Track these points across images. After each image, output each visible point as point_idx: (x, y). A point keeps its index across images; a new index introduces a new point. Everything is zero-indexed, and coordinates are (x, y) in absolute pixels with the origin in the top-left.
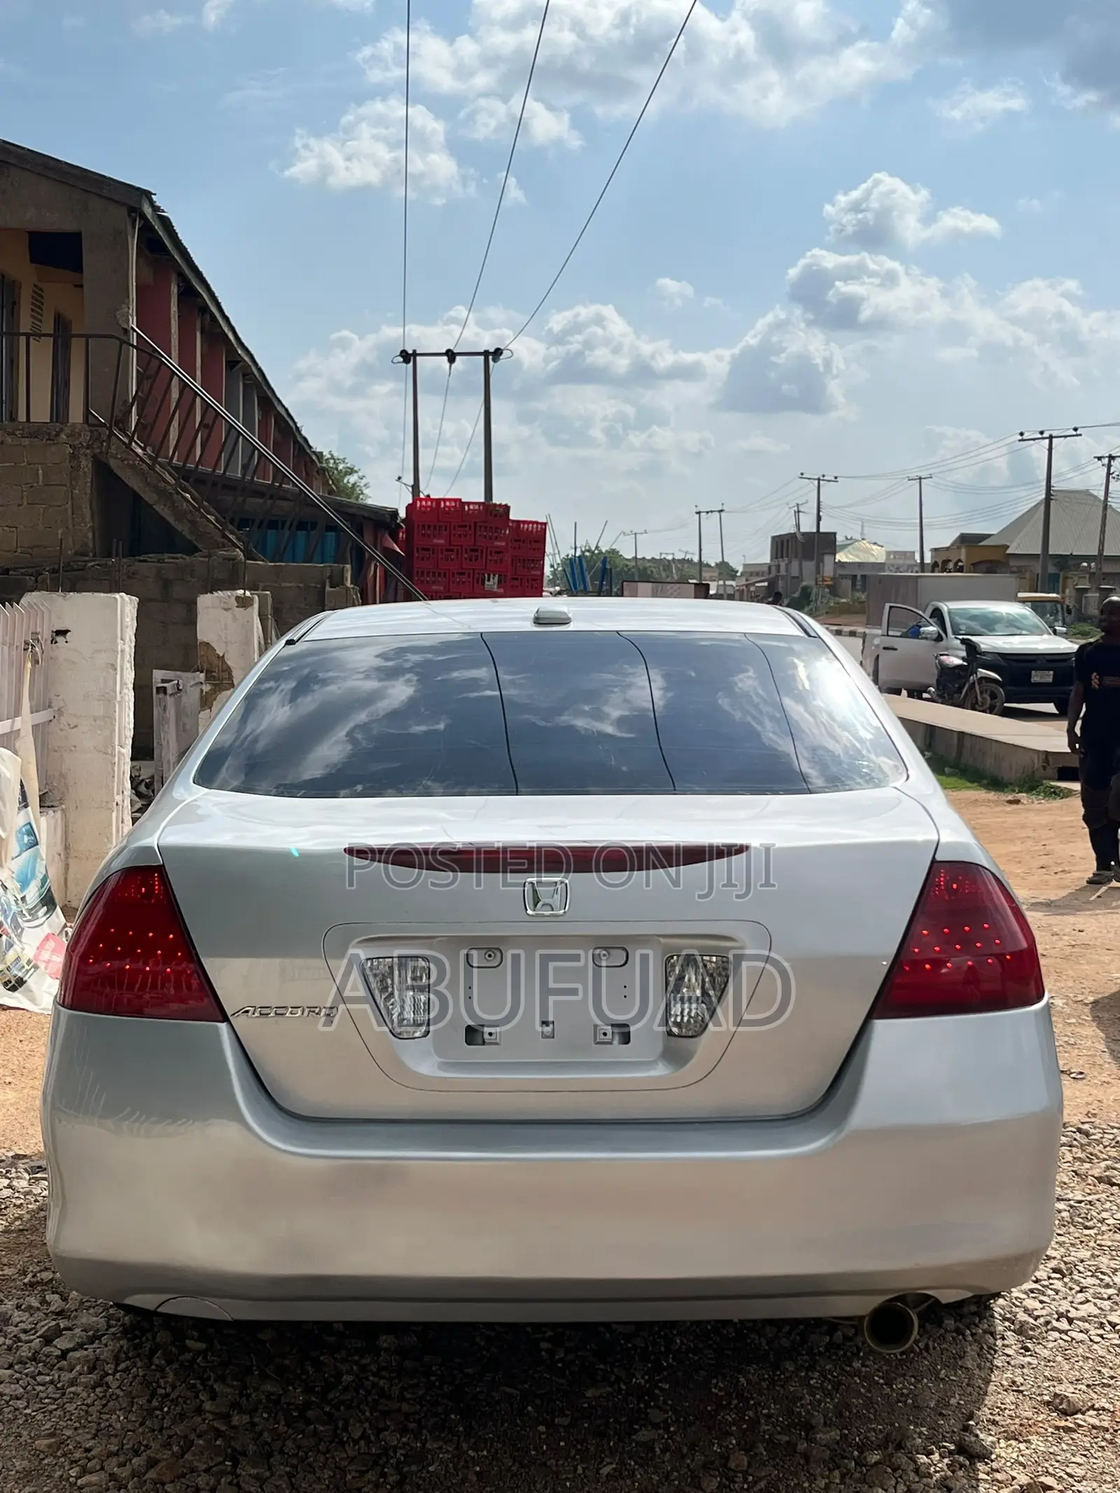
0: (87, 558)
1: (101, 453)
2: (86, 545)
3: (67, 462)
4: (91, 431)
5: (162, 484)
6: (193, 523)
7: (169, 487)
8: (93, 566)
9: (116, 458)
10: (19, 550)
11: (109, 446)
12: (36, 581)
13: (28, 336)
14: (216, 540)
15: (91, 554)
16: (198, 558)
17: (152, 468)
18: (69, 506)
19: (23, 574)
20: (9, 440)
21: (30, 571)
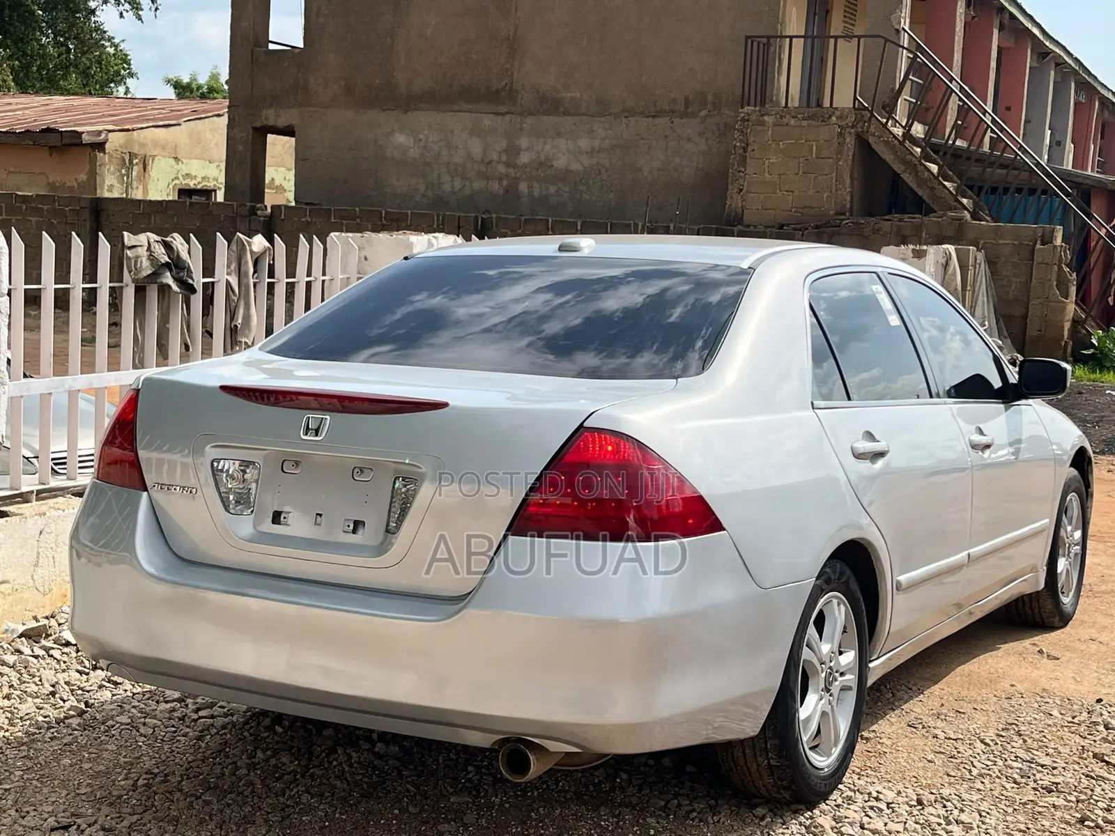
0: (843, 217)
1: (863, 131)
2: (844, 206)
3: (836, 139)
4: (856, 114)
5: (909, 157)
6: (932, 189)
7: (914, 159)
8: (847, 224)
9: (874, 136)
10: (793, 210)
11: (869, 127)
12: (803, 235)
13: (836, 38)
14: (949, 204)
15: (848, 214)
16: (932, 218)
17: (901, 143)
18: (834, 174)
19: (794, 229)
20: (793, 122)
21: (799, 226)
